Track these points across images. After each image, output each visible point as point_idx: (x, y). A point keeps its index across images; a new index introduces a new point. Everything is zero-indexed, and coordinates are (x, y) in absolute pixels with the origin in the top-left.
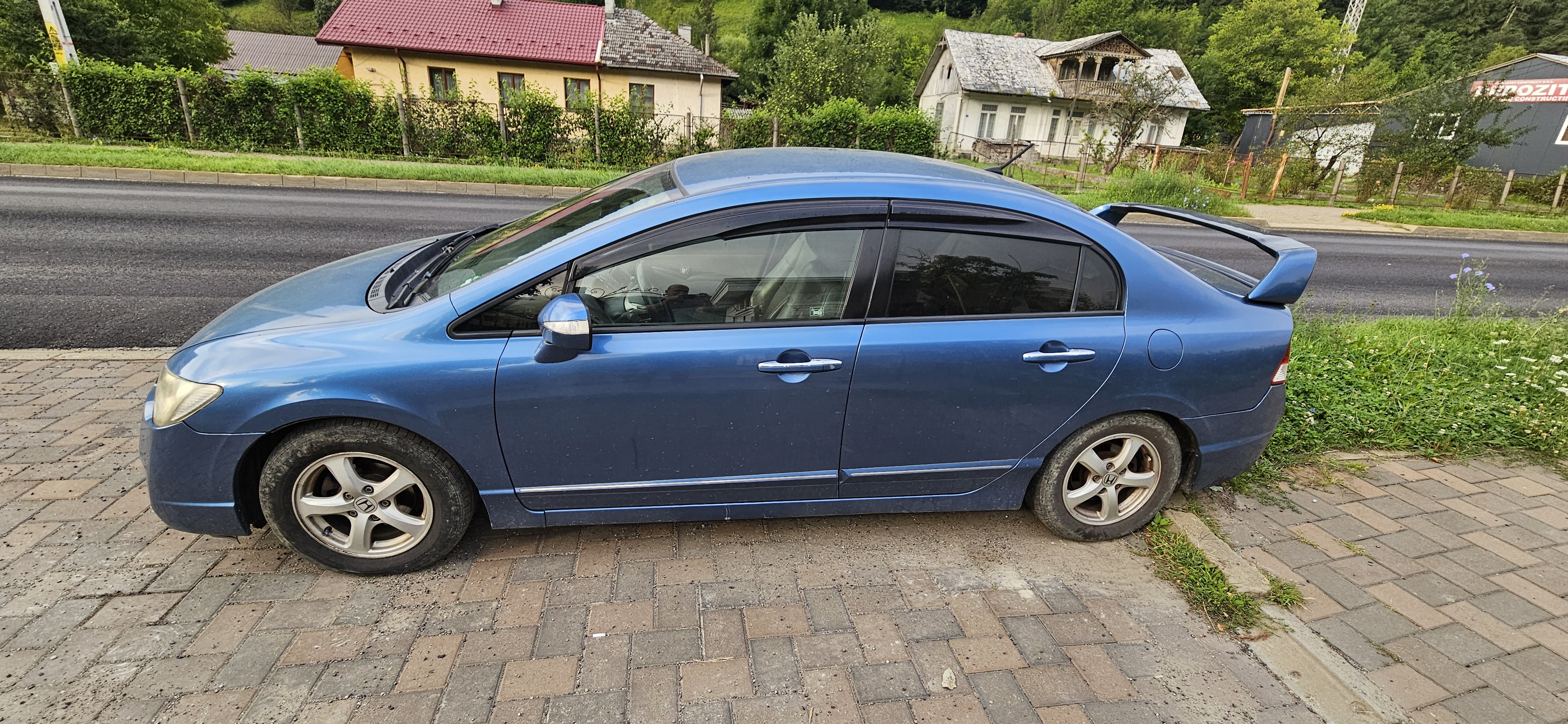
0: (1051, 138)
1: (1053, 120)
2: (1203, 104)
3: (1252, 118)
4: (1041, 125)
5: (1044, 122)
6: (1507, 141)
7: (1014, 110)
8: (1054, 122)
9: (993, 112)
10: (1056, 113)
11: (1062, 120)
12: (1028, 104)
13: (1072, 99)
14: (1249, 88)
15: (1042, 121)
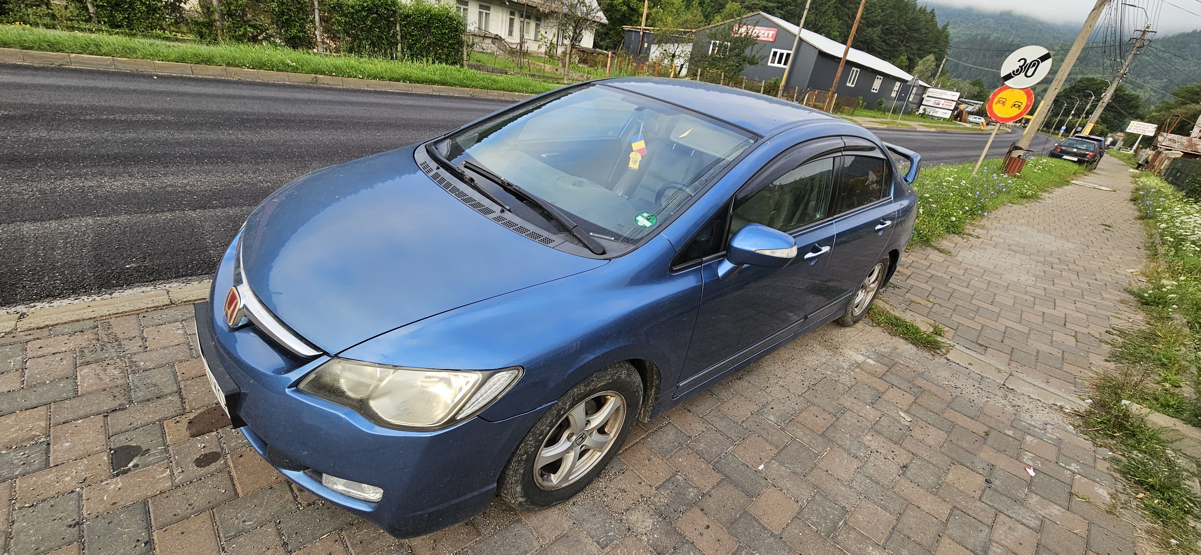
0: (511, 33)
1: (511, 19)
2: (605, 20)
3: (629, 32)
4: (502, 22)
5: (504, 20)
6: (757, 63)
7: (481, 7)
8: (512, 21)
9: (465, 7)
10: (512, 13)
11: (517, 21)
12: (491, 4)
13: (524, 4)
14: (625, 11)
15: (502, 19)
